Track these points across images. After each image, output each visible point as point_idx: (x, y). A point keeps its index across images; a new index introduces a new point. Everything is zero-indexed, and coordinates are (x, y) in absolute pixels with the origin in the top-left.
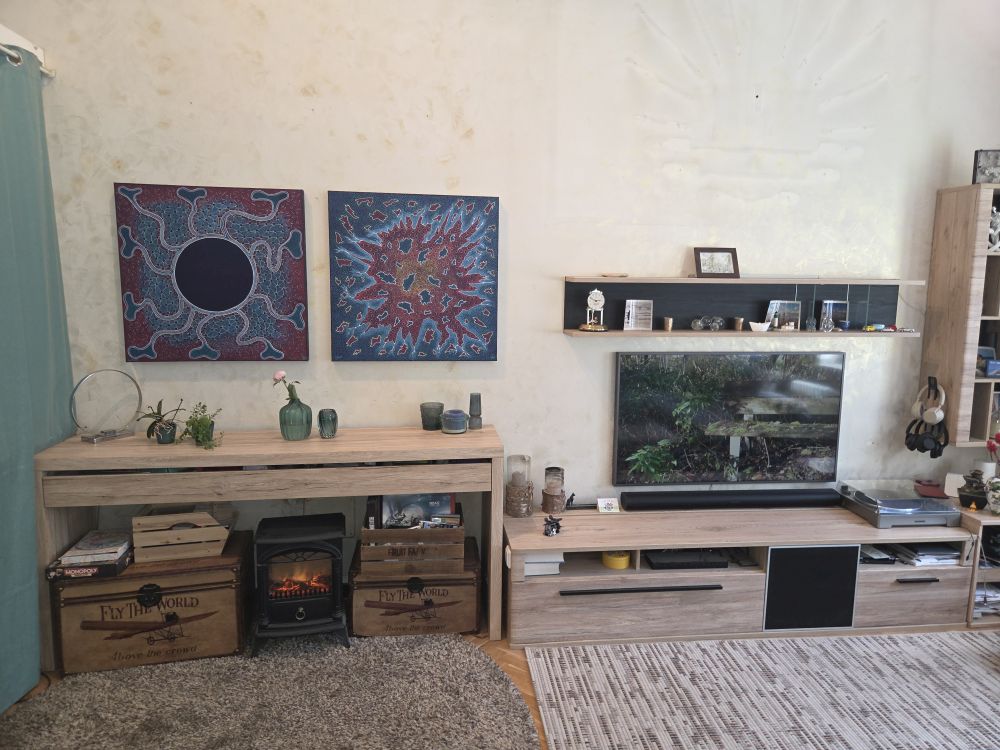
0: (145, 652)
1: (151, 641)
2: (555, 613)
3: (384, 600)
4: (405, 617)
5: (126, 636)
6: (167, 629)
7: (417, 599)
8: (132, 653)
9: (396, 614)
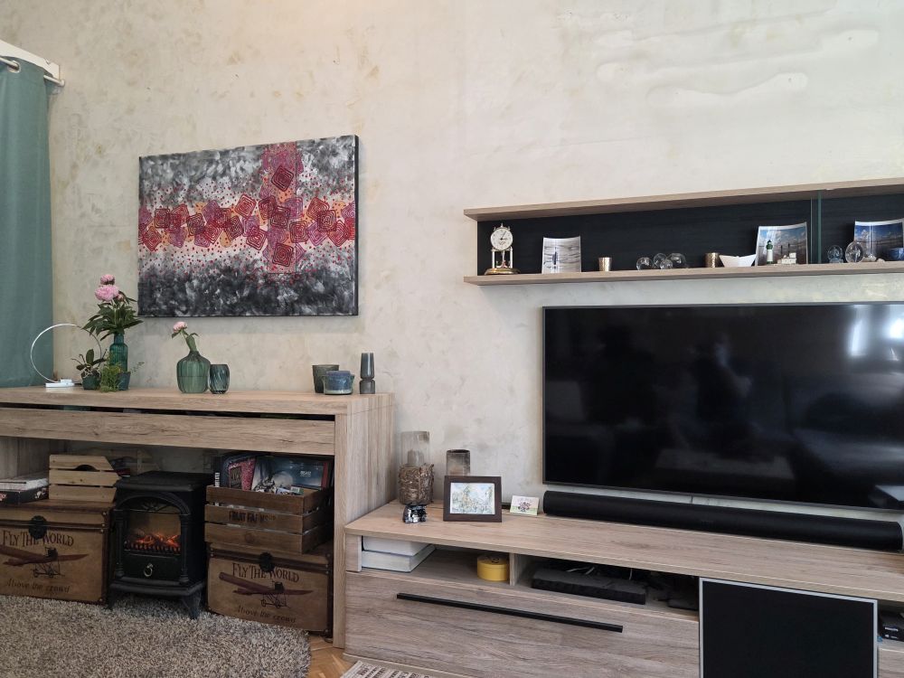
0: (31, 583)
1: (36, 573)
2: (395, 623)
3: (237, 575)
4: (256, 598)
5: (20, 564)
6: (48, 564)
7: (268, 581)
8: (22, 582)
9: (248, 594)
